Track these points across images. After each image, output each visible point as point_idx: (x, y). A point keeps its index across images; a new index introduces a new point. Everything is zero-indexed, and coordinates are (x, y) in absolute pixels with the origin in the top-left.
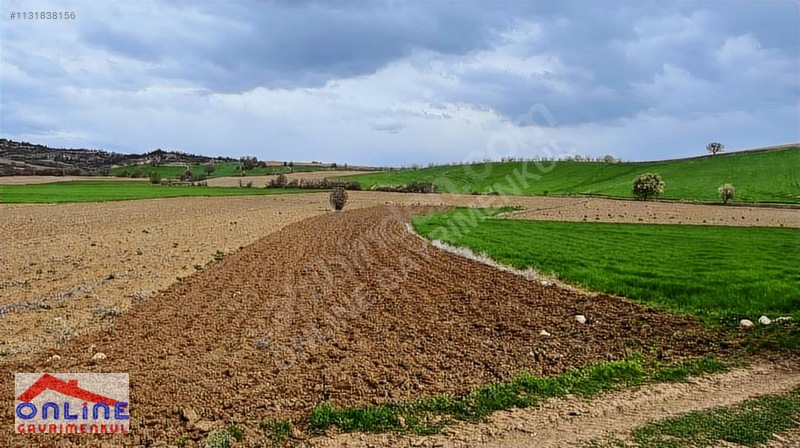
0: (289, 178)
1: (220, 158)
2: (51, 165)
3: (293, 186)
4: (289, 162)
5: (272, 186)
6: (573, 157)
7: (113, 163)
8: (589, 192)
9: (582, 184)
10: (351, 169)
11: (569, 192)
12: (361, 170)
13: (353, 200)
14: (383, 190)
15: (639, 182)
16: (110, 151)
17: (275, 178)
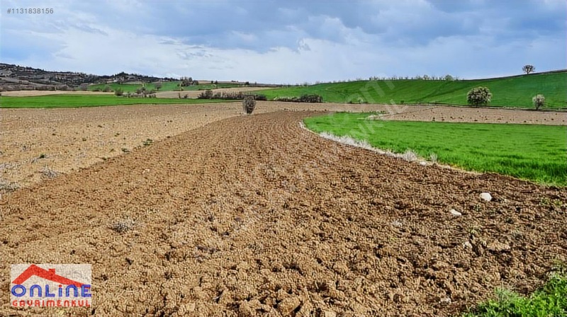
0: (215, 92)
1: (166, 79)
2: (47, 83)
3: (217, 97)
4: (214, 81)
5: (202, 97)
6: (422, 77)
7: (91, 82)
8: (434, 102)
9: (429, 96)
10: (259, 86)
11: (420, 102)
12: (267, 86)
13: (260, 107)
14: (282, 100)
15: (473, 94)
16: (88, 74)
17: (204, 92)
